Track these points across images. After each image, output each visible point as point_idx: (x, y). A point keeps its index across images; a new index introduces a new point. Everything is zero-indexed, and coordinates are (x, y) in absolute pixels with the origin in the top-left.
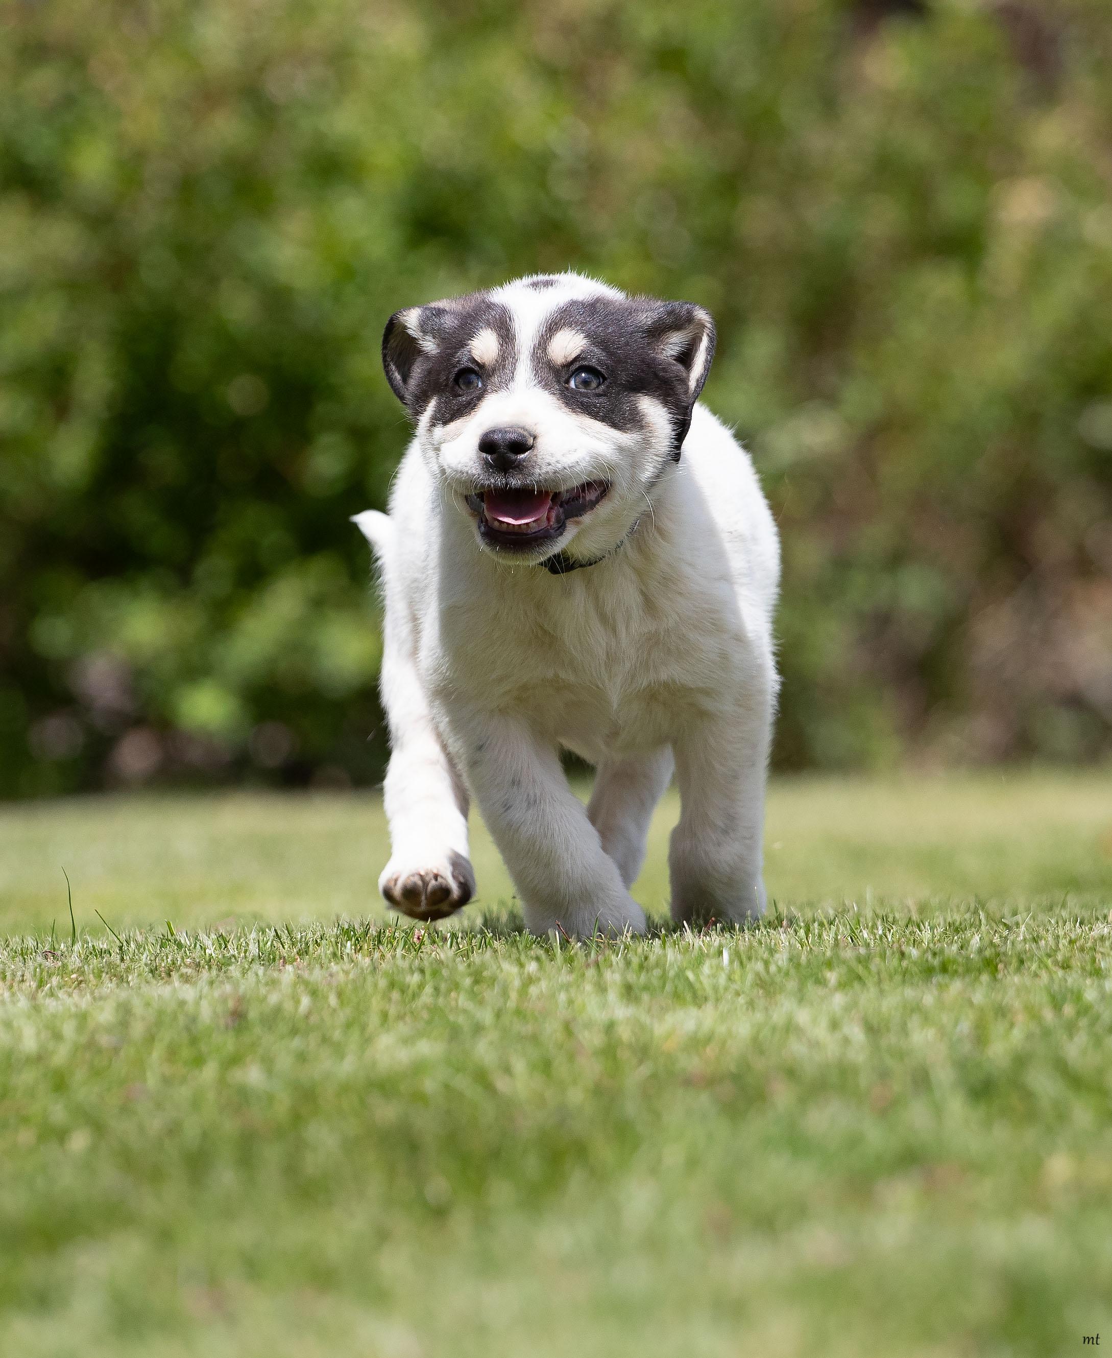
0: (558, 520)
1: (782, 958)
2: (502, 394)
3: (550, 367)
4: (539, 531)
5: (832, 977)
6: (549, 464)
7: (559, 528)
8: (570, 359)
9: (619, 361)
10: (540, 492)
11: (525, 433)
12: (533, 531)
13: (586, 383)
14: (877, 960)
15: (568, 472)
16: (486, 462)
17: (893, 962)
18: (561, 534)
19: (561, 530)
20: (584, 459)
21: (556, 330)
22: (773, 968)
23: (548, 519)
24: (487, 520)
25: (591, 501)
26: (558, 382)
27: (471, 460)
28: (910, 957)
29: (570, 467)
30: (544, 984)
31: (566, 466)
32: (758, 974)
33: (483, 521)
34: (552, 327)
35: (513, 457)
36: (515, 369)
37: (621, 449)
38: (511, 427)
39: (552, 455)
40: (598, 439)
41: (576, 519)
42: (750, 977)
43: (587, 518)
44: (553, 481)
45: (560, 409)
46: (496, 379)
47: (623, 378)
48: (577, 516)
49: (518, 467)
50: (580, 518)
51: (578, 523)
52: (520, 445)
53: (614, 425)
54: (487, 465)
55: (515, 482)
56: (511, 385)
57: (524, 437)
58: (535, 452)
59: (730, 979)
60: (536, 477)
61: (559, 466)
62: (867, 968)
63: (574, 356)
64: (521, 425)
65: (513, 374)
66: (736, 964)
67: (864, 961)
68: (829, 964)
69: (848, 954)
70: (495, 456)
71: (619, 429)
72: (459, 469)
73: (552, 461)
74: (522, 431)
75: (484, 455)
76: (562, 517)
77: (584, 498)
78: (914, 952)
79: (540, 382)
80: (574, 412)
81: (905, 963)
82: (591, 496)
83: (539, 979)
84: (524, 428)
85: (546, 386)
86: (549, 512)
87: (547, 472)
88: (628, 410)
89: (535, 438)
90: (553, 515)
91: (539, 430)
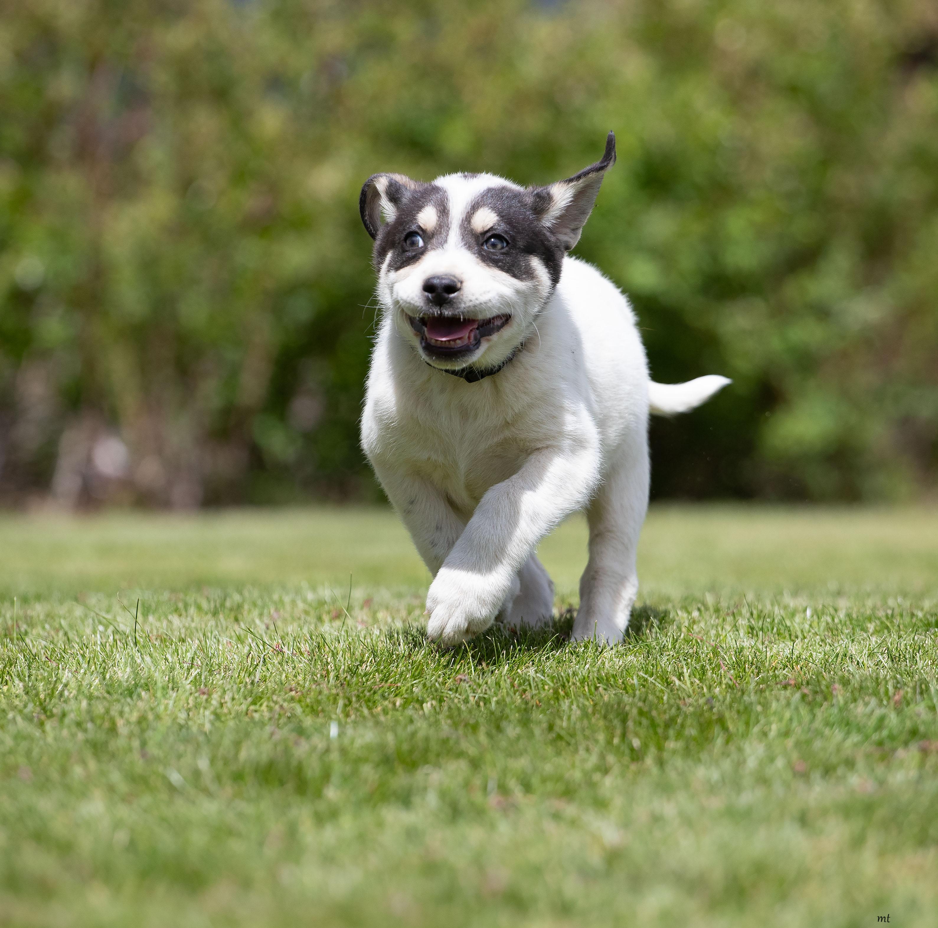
0: (475, 338)
1: (842, 615)
2: (439, 251)
3: (473, 235)
4: (462, 346)
5: (871, 627)
6: (471, 301)
7: (476, 344)
8: (486, 229)
9: (519, 232)
10: (464, 319)
11: (455, 280)
12: (459, 346)
13: (494, 245)
14: (898, 618)
15: (483, 306)
16: (428, 299)
17: (907, 620)
18: (478, 348)
19: (477, 345)
20: (494, 298)
21: (478, 208)
22: (836, 621)
23: (469, 338)
24: (426, 338)
25: (497, 325)
26: (478, 244)
27: (416, 296)
28: (917, 616)
29: (485, 303)
30: (702, 624)
31: (482, 302)
32: (828, 624)
33: (423, 339)
34: (475, 207)
35: (446, 295)
36: (448, 235)
37: (518, 292)
38: (446, 275)
39: (473, 295)
40: (504, 284)
41: (487, 337)
42: (823, 624)
43: (495, 337)
44: (473, 312)
45: (478, 264)
46: (434, 241)
47: (521, 244)
48: (488, 335)
49: (450, 303)
50: (491, 337)
51: (489, 340)
52: (452, 288)
53: (515, 276)
54: (428, 301)
55: (447, 312)
56: (446, 246)
57: (454, 282)
58: (462, 292)
59: (811, 626)
60: (462, 309)
61: (478, 302)
62: (892, 622)
63: (489, 227)
64: (453, 273)
65: (447, 238)
66: (815, 617)
67: (891, 618)
68: (870, 619)
69: (881, 614)
70: (434, 295)
71: (517, 279)
72: (408, 301)
73: (473, 298)
74: (453, 278)
75: (426, 294)
76: (478, 337)
77: (493, 323)
78: (920, 614)
79: (465, 245)
80: (488, 266)
81: (914, 620)
82: (498, 323)
83: (699, 622)
84: (454, 276)
85: (469, 248)
86: (469, 333)
87: (469, 306)
88: (524, 266)
89: (461, 282)
90: (472, 335)
91: (465, 277)
